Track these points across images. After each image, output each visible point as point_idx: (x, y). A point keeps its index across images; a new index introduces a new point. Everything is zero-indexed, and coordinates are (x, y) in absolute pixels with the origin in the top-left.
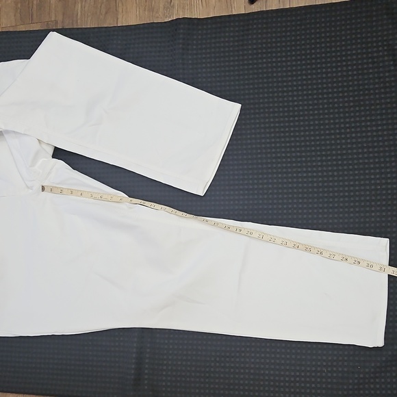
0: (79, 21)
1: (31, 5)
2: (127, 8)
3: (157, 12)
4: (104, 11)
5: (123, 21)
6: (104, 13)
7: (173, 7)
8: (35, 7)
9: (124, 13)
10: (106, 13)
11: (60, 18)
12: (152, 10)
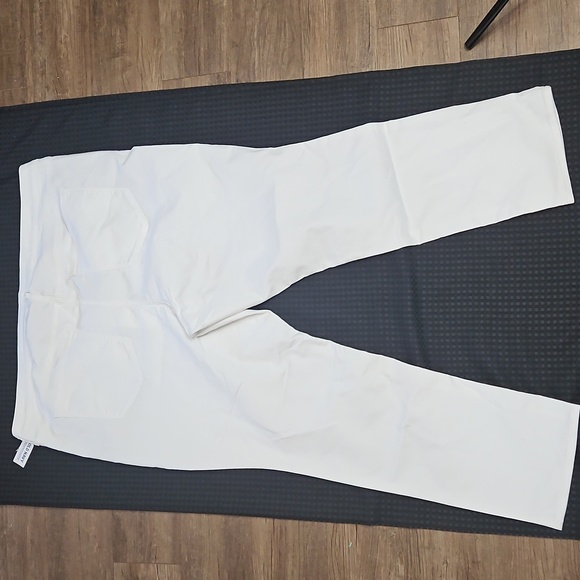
0: (256, 72)
1: (197, 52)
2: (314, 56)
3: (352, 61)
4: (286, 60)
5: (310, 73)
6: (286, 63)
7: (372, 54)
8: (202, 54)
9: (312, 62)
10: (289, 62)
11: (233, 68)
12: (345, 57)
